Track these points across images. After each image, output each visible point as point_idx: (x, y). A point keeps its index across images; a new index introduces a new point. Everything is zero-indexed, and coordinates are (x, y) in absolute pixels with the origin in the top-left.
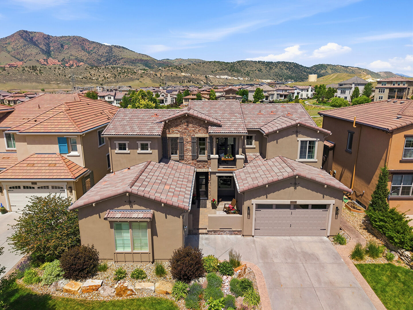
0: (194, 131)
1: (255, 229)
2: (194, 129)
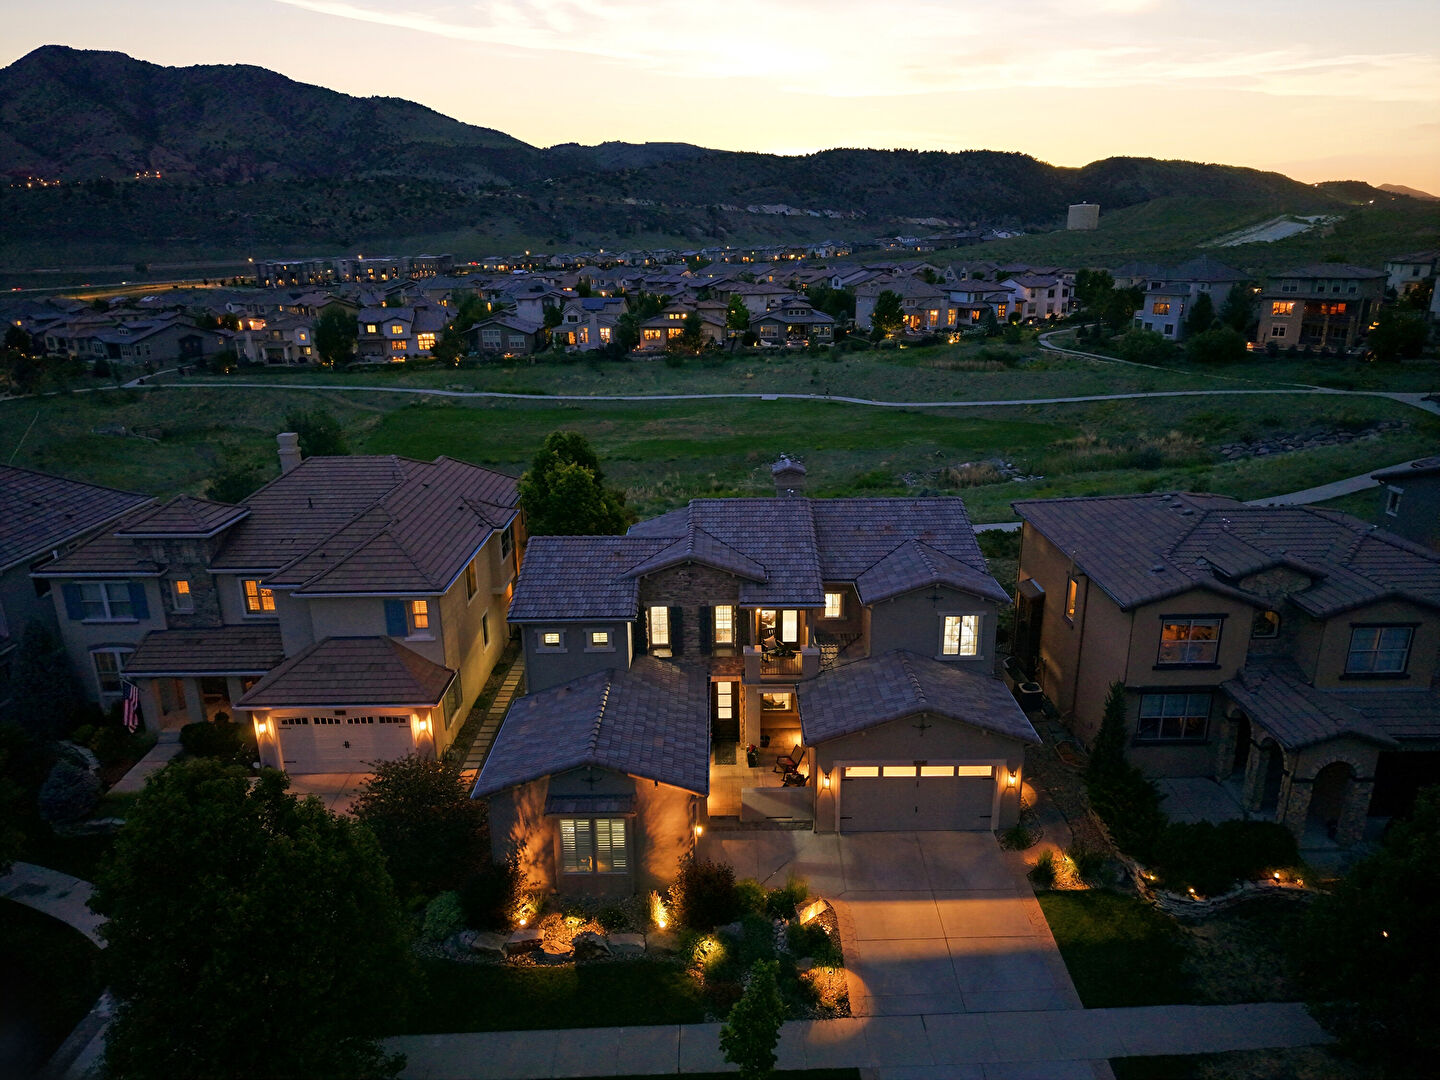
0: (706, 593)
1: (842, 818)
2: (704, 588)
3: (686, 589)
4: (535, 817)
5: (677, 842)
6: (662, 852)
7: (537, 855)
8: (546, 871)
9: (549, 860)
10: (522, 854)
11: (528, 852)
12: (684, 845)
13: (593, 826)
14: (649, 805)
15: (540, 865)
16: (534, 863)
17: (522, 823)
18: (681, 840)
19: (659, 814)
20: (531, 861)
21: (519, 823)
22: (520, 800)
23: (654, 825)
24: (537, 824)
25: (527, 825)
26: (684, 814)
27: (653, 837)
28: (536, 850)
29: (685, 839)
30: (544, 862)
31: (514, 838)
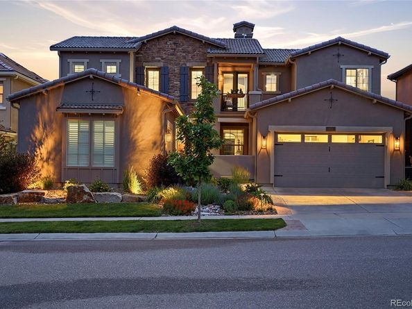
0: (185, 58)
1: (275, 176)
2: (184, 54)
4: (51, 121)
5: (152, 145)
6: (141, 154)
7: (49, 153)
8: (55, 167)
9: (57, 159)
10: (39, 153)
11: (43, 151)
12: (157, 148)
13: (91, 127)
14: (133, 114)
15: (51, 162)
16: (47, 161)
17: (41, 126)
18: (155, 143)
19: (140, 122)
20: (45, 158)
21: (39, 126)
22: (41, 107)
23: (136, 132)
24: (51, 128)
25: (45, 128)
26: (158, 122)
27: (135, 140)
28: (49, 149)
29: (158, 143)
30: (54, 160)
31: (34, 139)
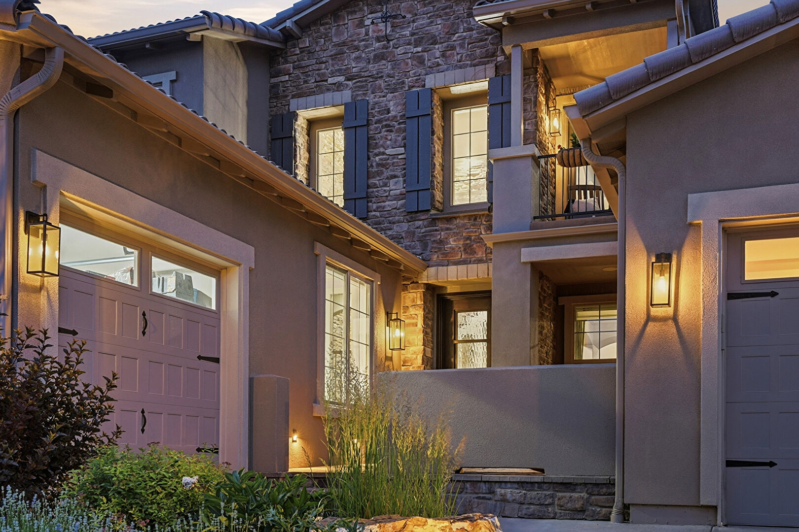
0: (421, 61)
1: (730, 464)
2: (419, 49)
3: (379, 58)
